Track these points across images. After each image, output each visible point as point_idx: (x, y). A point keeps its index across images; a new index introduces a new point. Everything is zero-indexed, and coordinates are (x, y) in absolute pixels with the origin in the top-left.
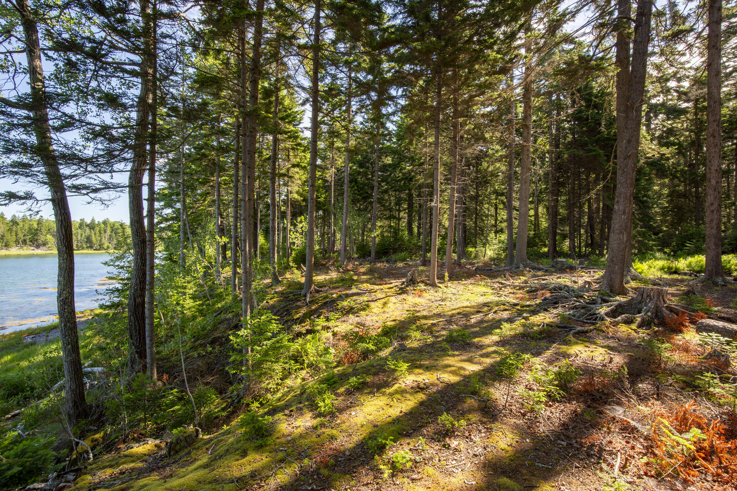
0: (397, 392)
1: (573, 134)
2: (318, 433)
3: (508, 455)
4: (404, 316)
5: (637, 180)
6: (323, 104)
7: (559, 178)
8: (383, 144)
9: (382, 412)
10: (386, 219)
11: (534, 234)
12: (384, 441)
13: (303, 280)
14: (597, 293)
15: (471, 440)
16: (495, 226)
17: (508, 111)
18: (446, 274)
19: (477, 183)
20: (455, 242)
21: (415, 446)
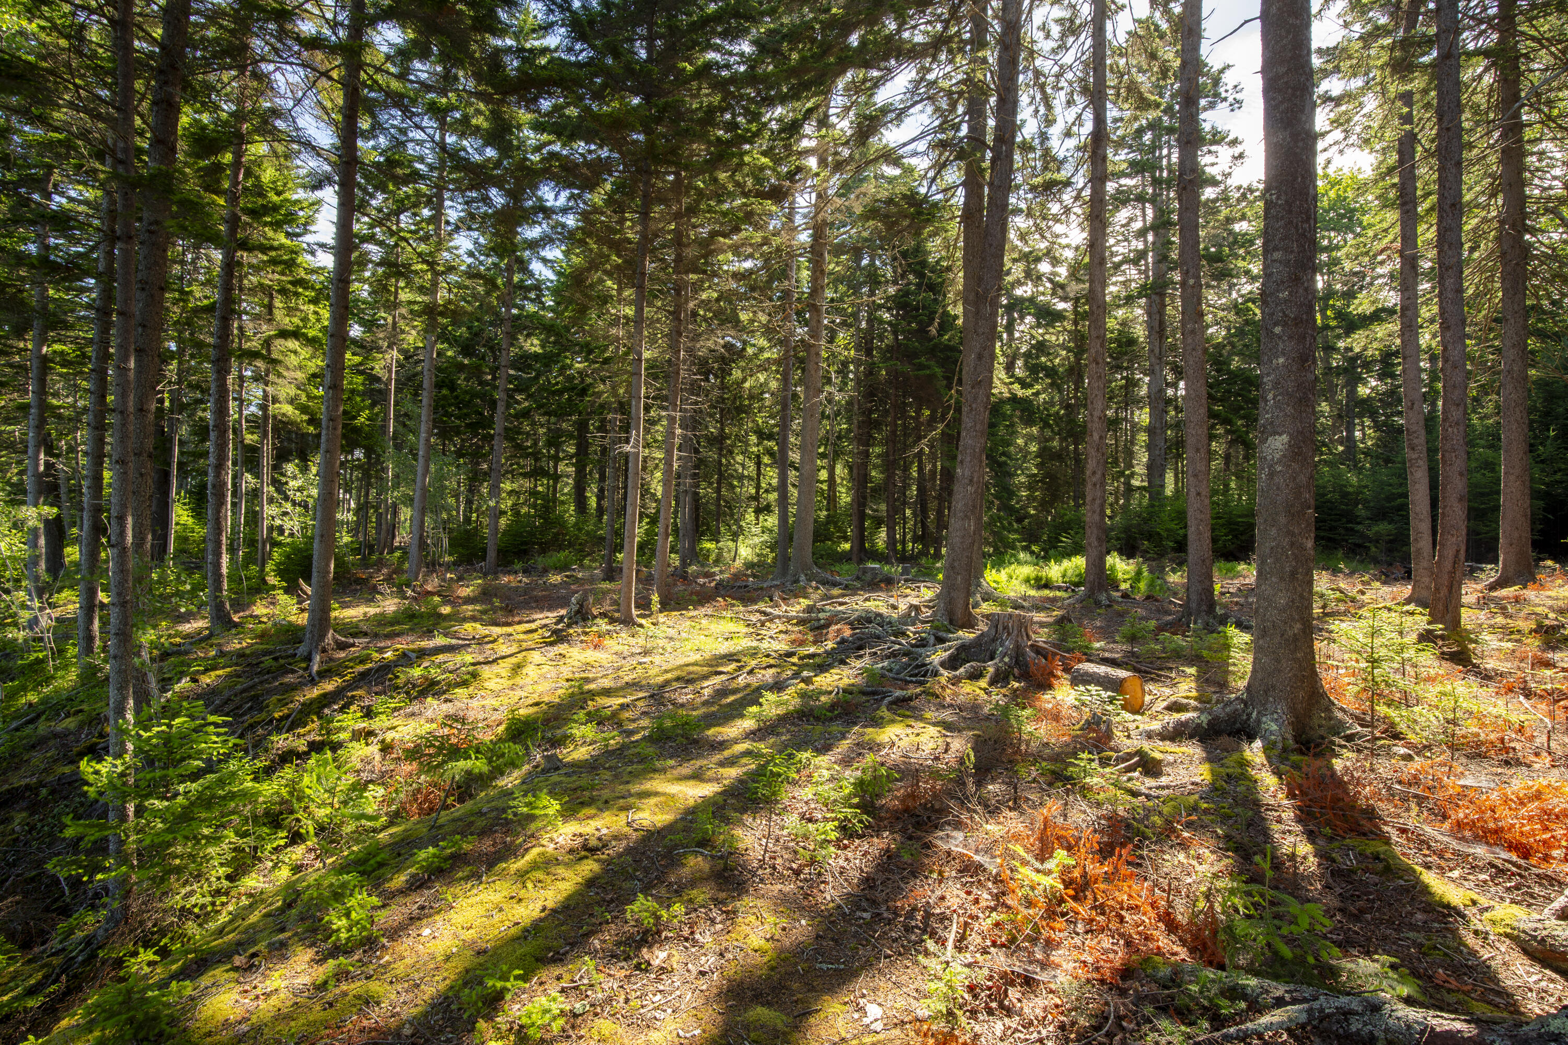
0: (535, 866)
1: (895, 333)
2: (329, 997)
3: (765, 959)
4: (560, 692)
5: (992, 425)
6: (372, 196)
7: (871, 412)
8: (521, 308)
9: (497, 917)
10: (525, 475)
11: (828, 516)
12: (499, 985)
13: (303, 619)
14: (928, 626)
15: (695, 942)
16: (756, 498)
17: (784, 274)
18: (655, 598)
19: (722, 410)
20: (676, 531)
21: (573, 981)
